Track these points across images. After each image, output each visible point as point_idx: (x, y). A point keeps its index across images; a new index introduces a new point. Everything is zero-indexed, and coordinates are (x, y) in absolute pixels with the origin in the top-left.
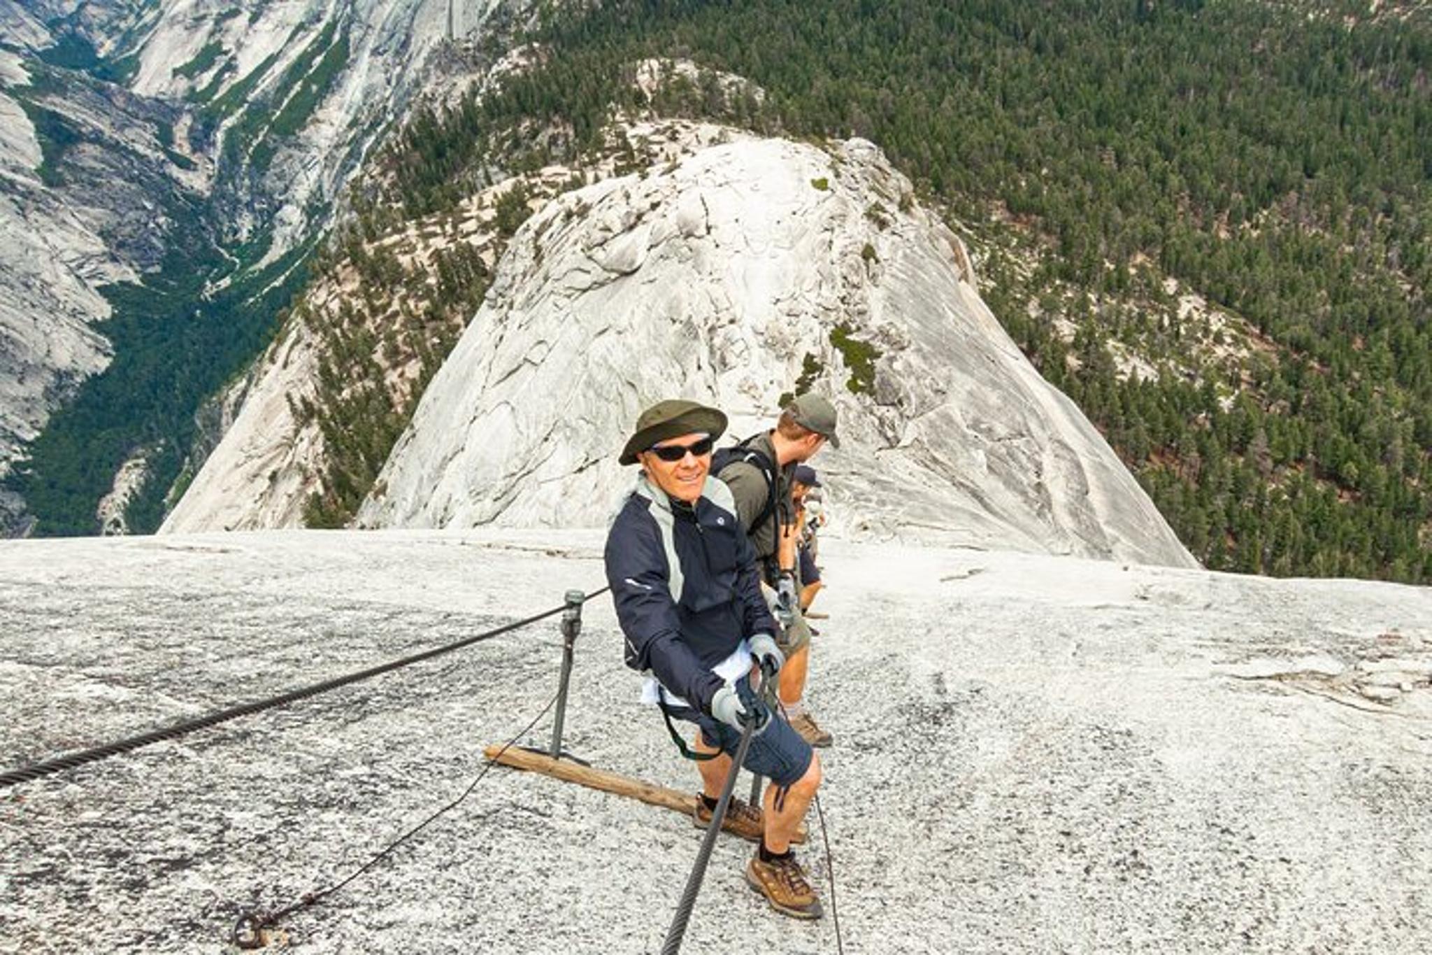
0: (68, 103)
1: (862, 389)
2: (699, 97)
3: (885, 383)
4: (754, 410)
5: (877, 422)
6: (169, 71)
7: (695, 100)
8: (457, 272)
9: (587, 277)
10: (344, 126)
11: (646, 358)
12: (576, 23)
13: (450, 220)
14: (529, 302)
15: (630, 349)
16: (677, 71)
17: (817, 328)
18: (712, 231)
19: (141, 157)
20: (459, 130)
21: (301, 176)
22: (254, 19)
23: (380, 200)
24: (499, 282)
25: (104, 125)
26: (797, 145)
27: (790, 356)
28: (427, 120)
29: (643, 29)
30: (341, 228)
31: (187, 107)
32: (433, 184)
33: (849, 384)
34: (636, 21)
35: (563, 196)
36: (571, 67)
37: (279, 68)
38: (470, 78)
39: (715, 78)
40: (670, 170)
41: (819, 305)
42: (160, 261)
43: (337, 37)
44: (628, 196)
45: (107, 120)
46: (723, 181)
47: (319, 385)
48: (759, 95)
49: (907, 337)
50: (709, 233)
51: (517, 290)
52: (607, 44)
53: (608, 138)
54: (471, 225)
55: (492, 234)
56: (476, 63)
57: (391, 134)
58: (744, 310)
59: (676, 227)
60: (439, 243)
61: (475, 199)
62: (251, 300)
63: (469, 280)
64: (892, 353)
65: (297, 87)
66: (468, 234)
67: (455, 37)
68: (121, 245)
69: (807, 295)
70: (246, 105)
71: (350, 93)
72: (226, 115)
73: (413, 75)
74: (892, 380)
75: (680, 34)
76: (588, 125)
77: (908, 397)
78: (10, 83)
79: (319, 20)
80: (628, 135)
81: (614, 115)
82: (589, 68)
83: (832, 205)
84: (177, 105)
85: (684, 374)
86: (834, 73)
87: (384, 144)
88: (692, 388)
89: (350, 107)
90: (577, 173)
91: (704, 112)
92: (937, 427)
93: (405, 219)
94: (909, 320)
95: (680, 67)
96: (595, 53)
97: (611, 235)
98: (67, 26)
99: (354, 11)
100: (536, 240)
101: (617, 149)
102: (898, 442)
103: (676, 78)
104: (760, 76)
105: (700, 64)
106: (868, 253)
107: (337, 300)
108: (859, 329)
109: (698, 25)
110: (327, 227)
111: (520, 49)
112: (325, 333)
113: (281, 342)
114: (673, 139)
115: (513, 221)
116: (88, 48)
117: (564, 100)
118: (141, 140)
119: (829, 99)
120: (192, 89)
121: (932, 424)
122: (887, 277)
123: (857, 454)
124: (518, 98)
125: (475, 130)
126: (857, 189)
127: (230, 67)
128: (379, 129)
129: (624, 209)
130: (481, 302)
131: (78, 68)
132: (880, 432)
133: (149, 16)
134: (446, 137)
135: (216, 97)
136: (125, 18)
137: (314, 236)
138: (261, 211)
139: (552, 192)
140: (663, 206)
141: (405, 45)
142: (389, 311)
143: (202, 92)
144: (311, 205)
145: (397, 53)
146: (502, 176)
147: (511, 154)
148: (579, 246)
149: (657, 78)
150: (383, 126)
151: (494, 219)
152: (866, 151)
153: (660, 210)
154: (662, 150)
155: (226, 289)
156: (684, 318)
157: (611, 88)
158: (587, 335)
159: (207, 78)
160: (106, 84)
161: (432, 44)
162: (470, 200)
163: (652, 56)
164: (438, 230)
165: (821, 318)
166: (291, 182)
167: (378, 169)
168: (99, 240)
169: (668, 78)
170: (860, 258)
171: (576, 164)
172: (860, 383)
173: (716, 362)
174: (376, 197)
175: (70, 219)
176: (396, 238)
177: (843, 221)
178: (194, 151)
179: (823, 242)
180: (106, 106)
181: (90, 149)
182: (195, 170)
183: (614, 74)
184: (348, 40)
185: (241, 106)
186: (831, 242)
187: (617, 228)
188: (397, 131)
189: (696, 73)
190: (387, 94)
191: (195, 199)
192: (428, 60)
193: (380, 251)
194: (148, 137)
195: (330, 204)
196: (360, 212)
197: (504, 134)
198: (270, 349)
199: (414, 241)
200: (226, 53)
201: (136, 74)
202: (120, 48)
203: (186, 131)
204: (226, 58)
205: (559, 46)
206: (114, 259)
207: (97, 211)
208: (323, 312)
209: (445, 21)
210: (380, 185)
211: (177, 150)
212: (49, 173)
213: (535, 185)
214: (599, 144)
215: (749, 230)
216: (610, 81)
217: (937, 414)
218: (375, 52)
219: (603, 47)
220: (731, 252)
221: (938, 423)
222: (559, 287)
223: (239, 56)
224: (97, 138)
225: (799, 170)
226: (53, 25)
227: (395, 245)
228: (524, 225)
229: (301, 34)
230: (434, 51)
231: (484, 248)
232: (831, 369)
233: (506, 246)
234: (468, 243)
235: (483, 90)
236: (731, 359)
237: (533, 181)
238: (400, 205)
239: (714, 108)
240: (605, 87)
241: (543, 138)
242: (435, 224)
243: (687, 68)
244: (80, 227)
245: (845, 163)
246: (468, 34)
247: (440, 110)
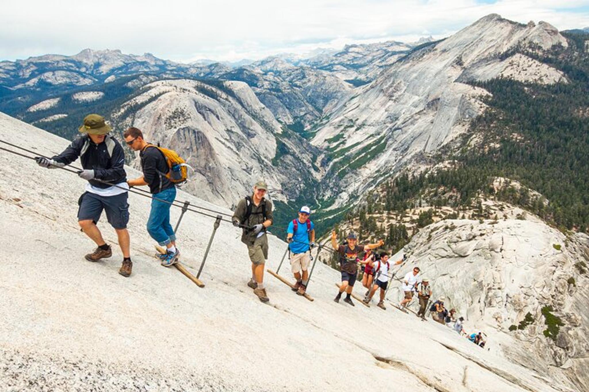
0: (290, 142)
1: (550, 336)
2: (518, 197)
3: (562, 337)
4: (497, 327)
5: (553, 353)
6: (324, 139)
7: (516, 198)
8: (396, 234)
9: (445, 252)
10: (374, 171)
11: (458, 290)
12: (475, 157)
13: (400, 215)
14: (419, 254)
15: (453, 285)
16: (511, 185)
17: (537, 304)
18: (503, 251)
19: (304, 163)
20: (415, 184)
21: (353, 184)
22: (357, 130)
23: (377, 200)
24: (411, 243)
25: (297, 151)
26: (552, 229)
27: (520, 311)
28: (405, 177)
29: (502, 166)
30: (360, 206)
31: (325, 152)
32: (398, 200)
33: (544, 332)
34: (500, 162)
35: (446, 220)
36: (467, 173)
37: (359, 147)
38: (426, 167)
39: (528, 191)
40: (493, 223)
41: (540, 294)
42: (296, 198)
43: (383, 141)
44: (472, 228)
45: (298, 150)
46: (514, 234)
47: (332, 257)
48: (546, 203)
49: (580, 322)
50: (501, 252)
51: (417, 249)
52: (485, 167)
53: (474, 202)
54: (408, 219)
55: (414, 225)
56: (430, 162)
57: (390, 179)
58: (506, 286)
59: (488, 245)
60: (393, 222)
61: (413, 210)
62: (320, 220)
63: (400, 239)
64: (570, 326)
65: (363, 154)
66: (405, 222)
67: (426, 151)
68: (286, 189)
69: (536, 289)
70: (344, 156)
71: (381, 160)
72: (336, 158)
73: (406, 160)
74: (566, 338)
75: (517, 171)
76: (467, 195)
77: (572, 348)
78: (275, 132)
79: (379, 134)
80: (482, 203)
81: (479, 194)
82: (474, 174)
83: (560, 257)
84: (322, 150)
85: (472, 302)
86: (585, 202)
87: (386, 181)
88: (473, 309)
89: (379, 165)
90: (456, 212)
91: (518, 203)
92: (583, 366)
93: (384, 209)
94: (583, 315)
95: (513, 183)
96: (479, 170)
97: (460, 240)
98: (299, 119)
99: (392, 134)
100: (430, 233)
101: (476, 207)
102: (561, 365)
103: (510, 187)
104: (549, 195)
105: (522, 184)
106: (571, 281)
107: (349, 230)
108: (556, 311)
109: (526, 169)
110: (355, 203)
111: (449, 161)
112: (341, 240)
113: (324, 238)
114: (501, 210)
115: (424, 222)
116: (302, 126)
117: (460, 184)
118: (306, 158)
119: (579, 212)
120: (329, 147)
121: (581, 364)
122: (577, 294)
123: (539, 363)
124: (442, 178)
125: (421, 186)
126: (574, 254)
127: (343, 143)
128: (386, 176)
129: (469, 232)
130: (401, 248)
131: (296, 132)
132: (553, 358)
133: (325, 121)
134: (410, 185)
135: (335, 151)
136: (317, 120)
137: (350, 205)
138: (335, 192)
139: (444, 216)
140: (485, 236)
141: (406, 149)
142: (366, 240)
143: (332, 148)
144: (352, 195)
145: (402, 152)
146: (426, 204)
147: (432, 197)
148: (447, 240)
149: (502, 185)
150: (388, 175)
151: (417, 219)
152: (585, 239)
153: (483, 237)
154: (495, 213)
155: (313, 214)
156: (479, 280)
157: (481, 184)
158: (438, 274)
159: (335, 144)
160: (303, 138)
161: (416, 151)
162: (411, 210)
163: (502, 176)
164: (395, 217)
165: (540, 300)
166: (349, 185)
167: (381, 190)
168: (280, 186)
169: (507, 186)
170: (566, 282)
171: (457, 208)
172: (550, 333)
173: (487, 302)
174: (376, 199)
175: (274, 177)
176: (378, 215)
177: (563, 265)
178: (321, 166)
179: (551, 270)
180: (300, 146)
181: (290, 157)
182: (319, 172)
183: (484, 179)
184: (386, 143)
185: (342, 156)
186: (555, 271)
187: (464, 238)
188: (392, 178)
189: (520, 187)
190: (393, 164)
191: (315, 181)
192: (413, 157)
193: (371, 218)
194: (309, 158)
195: (359, 196)
196: (369, 202)
197: (432, 190)
198: (320, 239)
199: (384, 218)
200: (344, 138)
201: (313, 138)
202: (311, 129)
203: (321, 159)
204: (343, 140)
205: (465, 164)
206: (282, 193)
207: (284, 177)
208: (343, 233)
209: (424, 145)
210: (379, 195)
211: (316, 165)
212: (274, 162)
213: (438, 212)
214: (469, 203)
215: (519, 256)
216: (481, 181)
217: (585, 360)
218: (395, 149)
219: (483, 168)
220: (508, 262)
221: (584, 365)
222: (434, 253)
223: (348, 141)
224: (293, 155)
225: (549, 239)
226: (295, 118)
227: (377, 217)
228: (428, 226)
229: (371, 138)
230: (416, 154)
231: (410, 229)
232: (538, 323)
233: (418, 231)
234: (404, 225)
235: (430, 172)
236: (494, 303)
237: (437, 210)
238: (384, 204)
239: (523, 203)
240: (479, 183)
241: (447, 195)
242: (394, 215)
243: (516, 185)
244: (277, 180)
245: (572, 242)
246: (431, 151)
247: (411, 175)
